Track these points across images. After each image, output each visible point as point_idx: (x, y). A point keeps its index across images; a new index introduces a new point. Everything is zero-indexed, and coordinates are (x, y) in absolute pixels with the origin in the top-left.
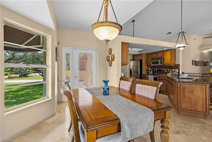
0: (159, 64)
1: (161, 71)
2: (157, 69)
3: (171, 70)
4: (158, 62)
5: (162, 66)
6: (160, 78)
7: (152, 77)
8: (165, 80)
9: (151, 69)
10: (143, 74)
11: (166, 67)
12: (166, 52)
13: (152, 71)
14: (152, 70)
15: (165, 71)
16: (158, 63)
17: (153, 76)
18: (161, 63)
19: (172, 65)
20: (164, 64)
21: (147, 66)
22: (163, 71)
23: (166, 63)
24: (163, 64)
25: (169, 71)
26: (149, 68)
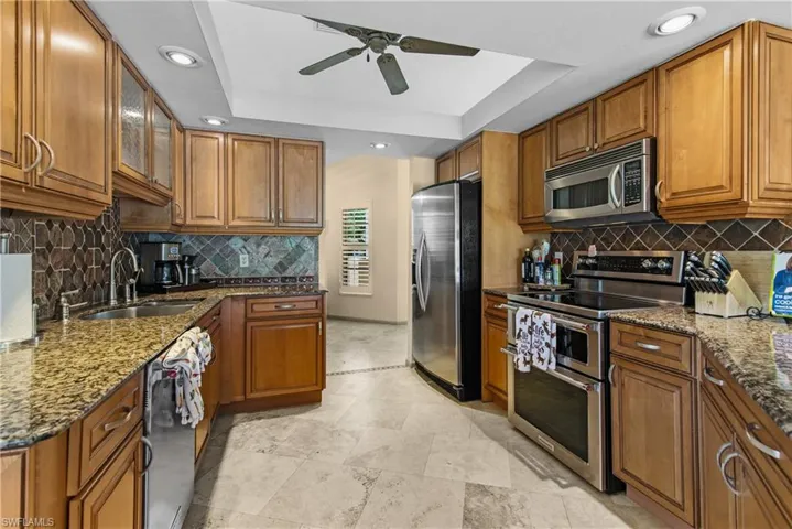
0: (615, 202)
1: (633, 264)
2: (593, 251)
3: (734, 256)
4: (605, 181)
5: (636, 224)
6: (614, 346)
7: (539, 323)
8: (684, 376)
9: (553, 250)
10: (485, 286)
11: (678, 233)
12: (682, 71)
13: (557, 268)
14: (559, 255)
15: (668, 271)
16: (598, 191)
17: (547, 316)
18: (632, 193)
19: (757, 207)
20: (663, 198)
21: (525, 224)
22: (654, 270)
23: (680, 185)
24: (654, 200)
25: (725, 270)
26: (536, 245)
